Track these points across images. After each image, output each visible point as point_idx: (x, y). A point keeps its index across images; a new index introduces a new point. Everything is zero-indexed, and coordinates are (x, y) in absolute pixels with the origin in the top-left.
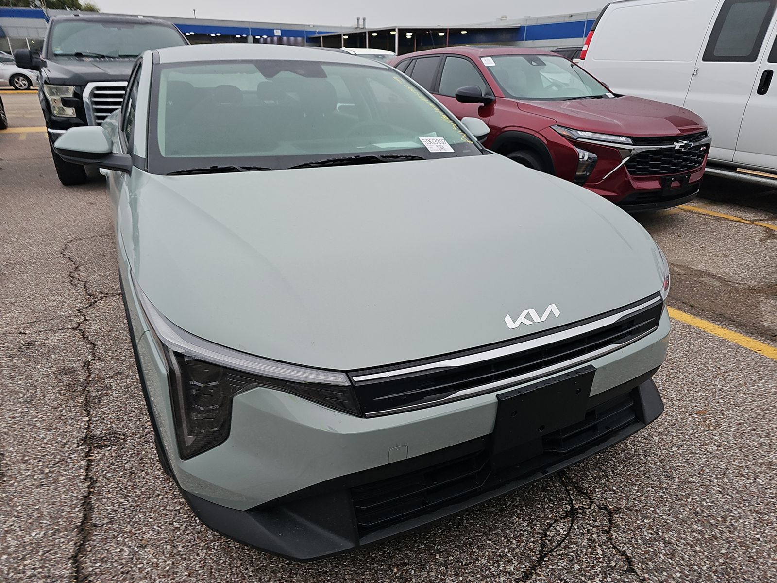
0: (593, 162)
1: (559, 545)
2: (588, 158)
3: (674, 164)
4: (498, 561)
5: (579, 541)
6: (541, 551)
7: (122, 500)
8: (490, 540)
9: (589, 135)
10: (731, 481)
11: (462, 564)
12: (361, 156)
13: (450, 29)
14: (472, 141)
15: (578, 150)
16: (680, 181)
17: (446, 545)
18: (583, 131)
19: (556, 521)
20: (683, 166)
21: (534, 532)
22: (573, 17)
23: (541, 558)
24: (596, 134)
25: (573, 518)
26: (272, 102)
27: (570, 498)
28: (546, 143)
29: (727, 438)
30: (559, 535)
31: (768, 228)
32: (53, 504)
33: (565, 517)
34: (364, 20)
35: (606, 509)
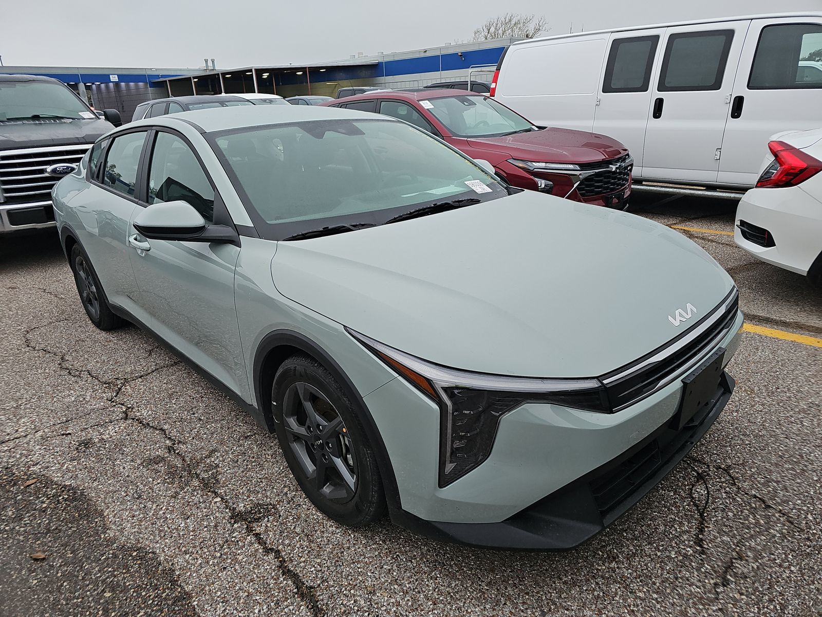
0: (550, 188)
1: (707, 502)
2: (545, 185)
3: (613, 184)
4: (673, 526)
5: (720, 496)
6: (698, 510)
7: (319, 561)
8: (655, 512)
9: (543, 165)
10: (787, 428)
11: (648, 534)
12: (439, 204)
13: (309, 68)
14: (496, 181)
15: (536, 179)
16: (618, 198)
17: (625, 525)
18: (537, 162)
19: (693, 486)
20: (618, 185)
21: (683, 499)
22: (428, 52)
23: (701, 515)
24: (548, 164)
25: (704, 480)
26: (239, 158)
27: (691, 466)
28: (506, 175)
29: (765, 398)
30: (702, 495)
31: (684, 230)
32: (252, 580)
33: (698, 481)
34: (213, 61)
35: (721, 468)
